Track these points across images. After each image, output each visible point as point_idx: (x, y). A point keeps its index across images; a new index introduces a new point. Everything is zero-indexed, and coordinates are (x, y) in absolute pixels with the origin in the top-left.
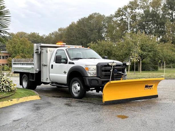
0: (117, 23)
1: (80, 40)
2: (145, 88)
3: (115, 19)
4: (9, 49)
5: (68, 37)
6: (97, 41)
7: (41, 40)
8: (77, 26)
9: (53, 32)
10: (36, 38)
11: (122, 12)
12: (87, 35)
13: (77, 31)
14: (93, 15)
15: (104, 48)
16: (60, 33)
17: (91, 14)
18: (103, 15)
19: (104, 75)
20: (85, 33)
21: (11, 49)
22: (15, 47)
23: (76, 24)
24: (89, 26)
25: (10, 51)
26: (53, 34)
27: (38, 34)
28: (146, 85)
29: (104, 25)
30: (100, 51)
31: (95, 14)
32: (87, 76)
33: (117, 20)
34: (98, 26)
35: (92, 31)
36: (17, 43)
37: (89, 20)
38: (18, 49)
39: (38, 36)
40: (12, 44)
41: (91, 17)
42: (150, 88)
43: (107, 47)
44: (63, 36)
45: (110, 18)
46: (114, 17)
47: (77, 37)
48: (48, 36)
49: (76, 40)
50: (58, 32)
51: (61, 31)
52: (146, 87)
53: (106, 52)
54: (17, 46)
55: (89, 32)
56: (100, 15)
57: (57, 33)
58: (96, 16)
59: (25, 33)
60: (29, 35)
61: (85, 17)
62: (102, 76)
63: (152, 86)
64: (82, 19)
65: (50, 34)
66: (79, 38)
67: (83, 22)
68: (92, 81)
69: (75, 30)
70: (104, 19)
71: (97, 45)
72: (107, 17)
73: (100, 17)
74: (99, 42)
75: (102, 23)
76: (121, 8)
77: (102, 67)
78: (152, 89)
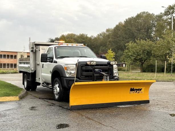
0: (167, 21)
1: (127, 41)
2: (131, 92)
3: (165, 18)
5: (114, 37)
6: (136, 40)
7: (89, 41)
8: (124, 26)
9: (101, 33)
10: (84, 39)
11: (172, 10)
12: (134, 35)
13: (124, 31)
14: (141, 14)
15: (143, 48)
16: (108, 33)
17: (139, 13)
18: (153, 14)
19: (84, 76)
20: (133, 33)
23: (123, 24)
24: (137, 26)
26: (101, 35)
27: (87, 35)
28: (131, 88)
29: (153, 24)
30: (138, 51)
31: (144, 13)
32: (65, 76)
33: (167, 18)
34: (146, 25)
35: (139, 31)
37: (136, 20)
39: (87, 37)
41: (139, 16)
42: (138, 91)
43: (147, 47)
44: (110, 36)
45: (160, 17)
46: (164, 16)
47: (124, 38)
48: (96, 37)
49: (122, 40)
50: (105, 32)
51: (108, 31)
53: (145, 51)
55: (136, 31)
56: (149, 14)
57: (105, 34)
58: (144, 15)
59: (75, 35)
60: (78, 37)
61: (133, 16)
62: (82, 77)
63: (141, 90)
64: (129, 19)
65: (98, 35)
66: (126, 39)
67: (130, 22)
68: (70, 82)
69: (121, 30)
70: (154, 18)
71: (135, 44)
72: (157, 16)
73: (149, 16)
74: (138, 41)
75: (151, 22)
76: (172, 5)
77: (81, 66)
78: (142, 92)
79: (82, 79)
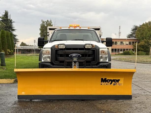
2: (102, 83)
4: (138, 36)
21: (139, 36)
22: (143, 34)
25: (138, 37)
28: (102, 79)
36: (145, 30)
38: (146, 36)
40: (140, 31)
42: (113, 83)
52: (103, 80)
54: (145, 33)
62: (56, 62)
63: (118, 81)
77: (56, 50)
78: (120, 85)
79: (56, 65)
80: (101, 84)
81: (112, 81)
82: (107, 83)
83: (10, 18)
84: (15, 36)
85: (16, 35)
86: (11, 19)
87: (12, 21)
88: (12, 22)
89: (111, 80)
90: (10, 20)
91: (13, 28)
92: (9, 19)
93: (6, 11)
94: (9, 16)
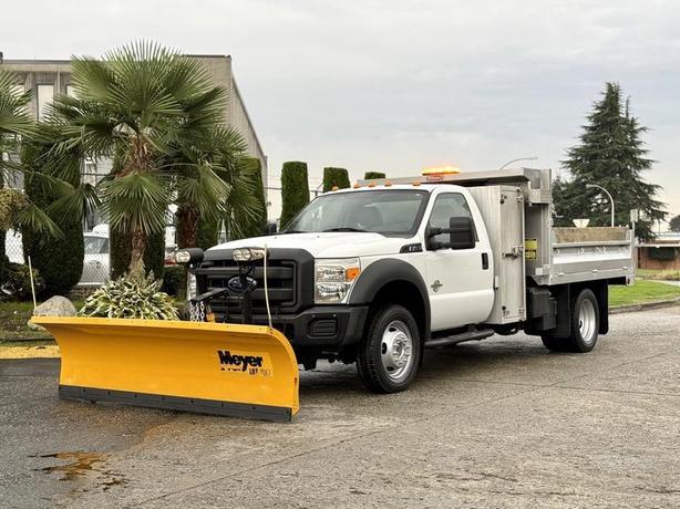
42: (249, 366)
63: (258, 361)
78: (265, 373)
80: (223, 369)
81: (247, 360)
82: (234, 366)
83: (627, 115)
84: (651, 188)
85: (657, 186)
86: (630, 118)
87: (636, 128)
88: (636, 132)
89: (240, 358)
90: (625, 121)
91: (642, 157)
92: (624, 116)
93: (610, 85)
94: (624, 104)
